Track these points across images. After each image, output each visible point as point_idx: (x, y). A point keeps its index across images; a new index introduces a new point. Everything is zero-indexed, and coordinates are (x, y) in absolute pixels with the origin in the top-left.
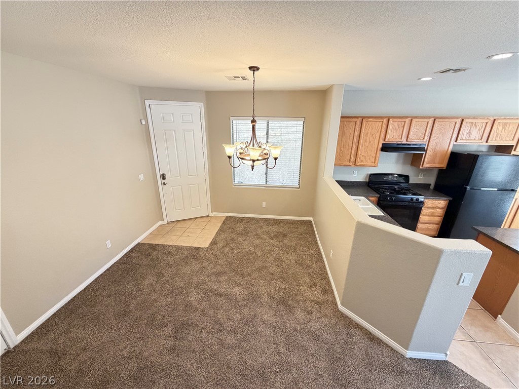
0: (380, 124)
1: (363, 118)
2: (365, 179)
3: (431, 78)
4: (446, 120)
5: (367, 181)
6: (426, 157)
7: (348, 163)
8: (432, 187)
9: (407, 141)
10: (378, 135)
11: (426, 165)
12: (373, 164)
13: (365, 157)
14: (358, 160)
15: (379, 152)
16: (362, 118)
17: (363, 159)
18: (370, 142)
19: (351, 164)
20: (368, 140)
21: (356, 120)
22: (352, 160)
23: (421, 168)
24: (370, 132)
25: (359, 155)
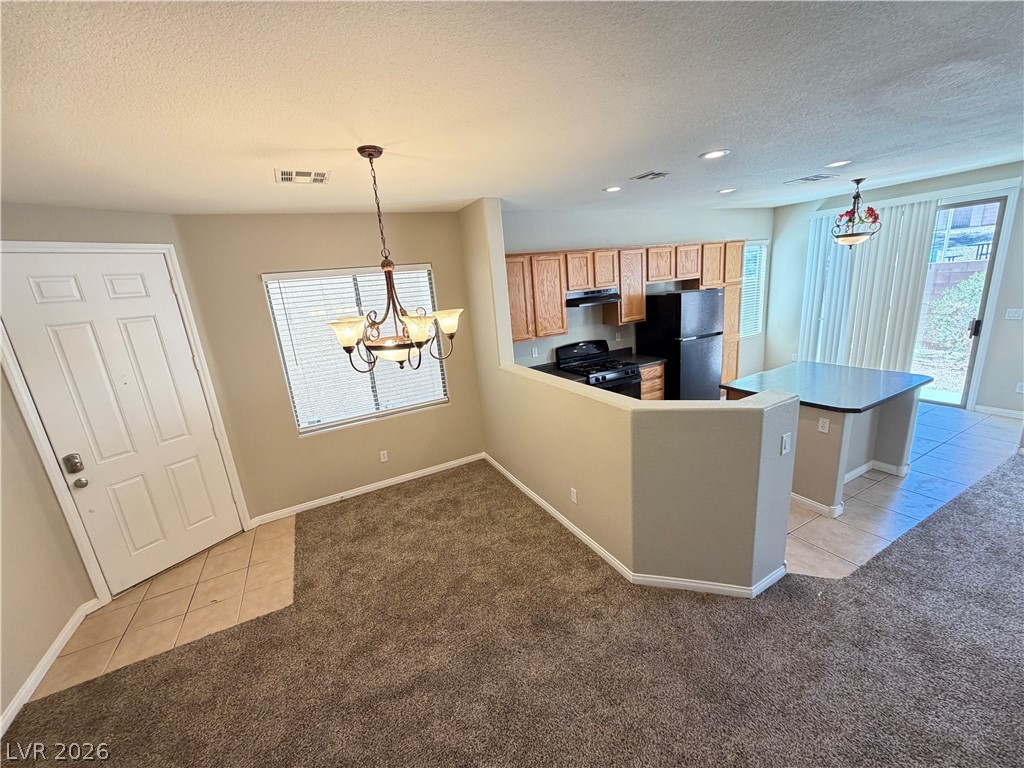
0: (557, 264)
1: (531, 256)
2: (552, 359)
3: (618, 189)
4: (632, 252)
5: (555, 361)
6: (623, 307)
7: (527, 336)
8: (634, 351)
9: (595, 286)
10: (558, 282)
11: (624, 320)
12: (562, 331)
13: (549, 322)
14: (539, 328)
15: (565, 309)
16: (528, 257)
17: (546, 324)
18: (549, 295)
19: (531, 336)
20: (546, 293)
21: (521, 259)
22: (530, 329)
23: (620, 324)
24: (545, 277)
25: (539, 320)
